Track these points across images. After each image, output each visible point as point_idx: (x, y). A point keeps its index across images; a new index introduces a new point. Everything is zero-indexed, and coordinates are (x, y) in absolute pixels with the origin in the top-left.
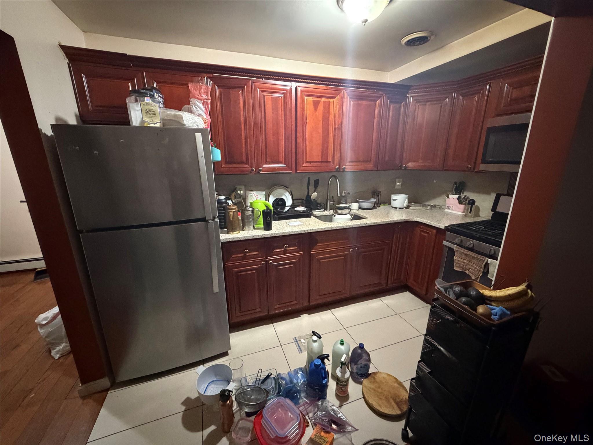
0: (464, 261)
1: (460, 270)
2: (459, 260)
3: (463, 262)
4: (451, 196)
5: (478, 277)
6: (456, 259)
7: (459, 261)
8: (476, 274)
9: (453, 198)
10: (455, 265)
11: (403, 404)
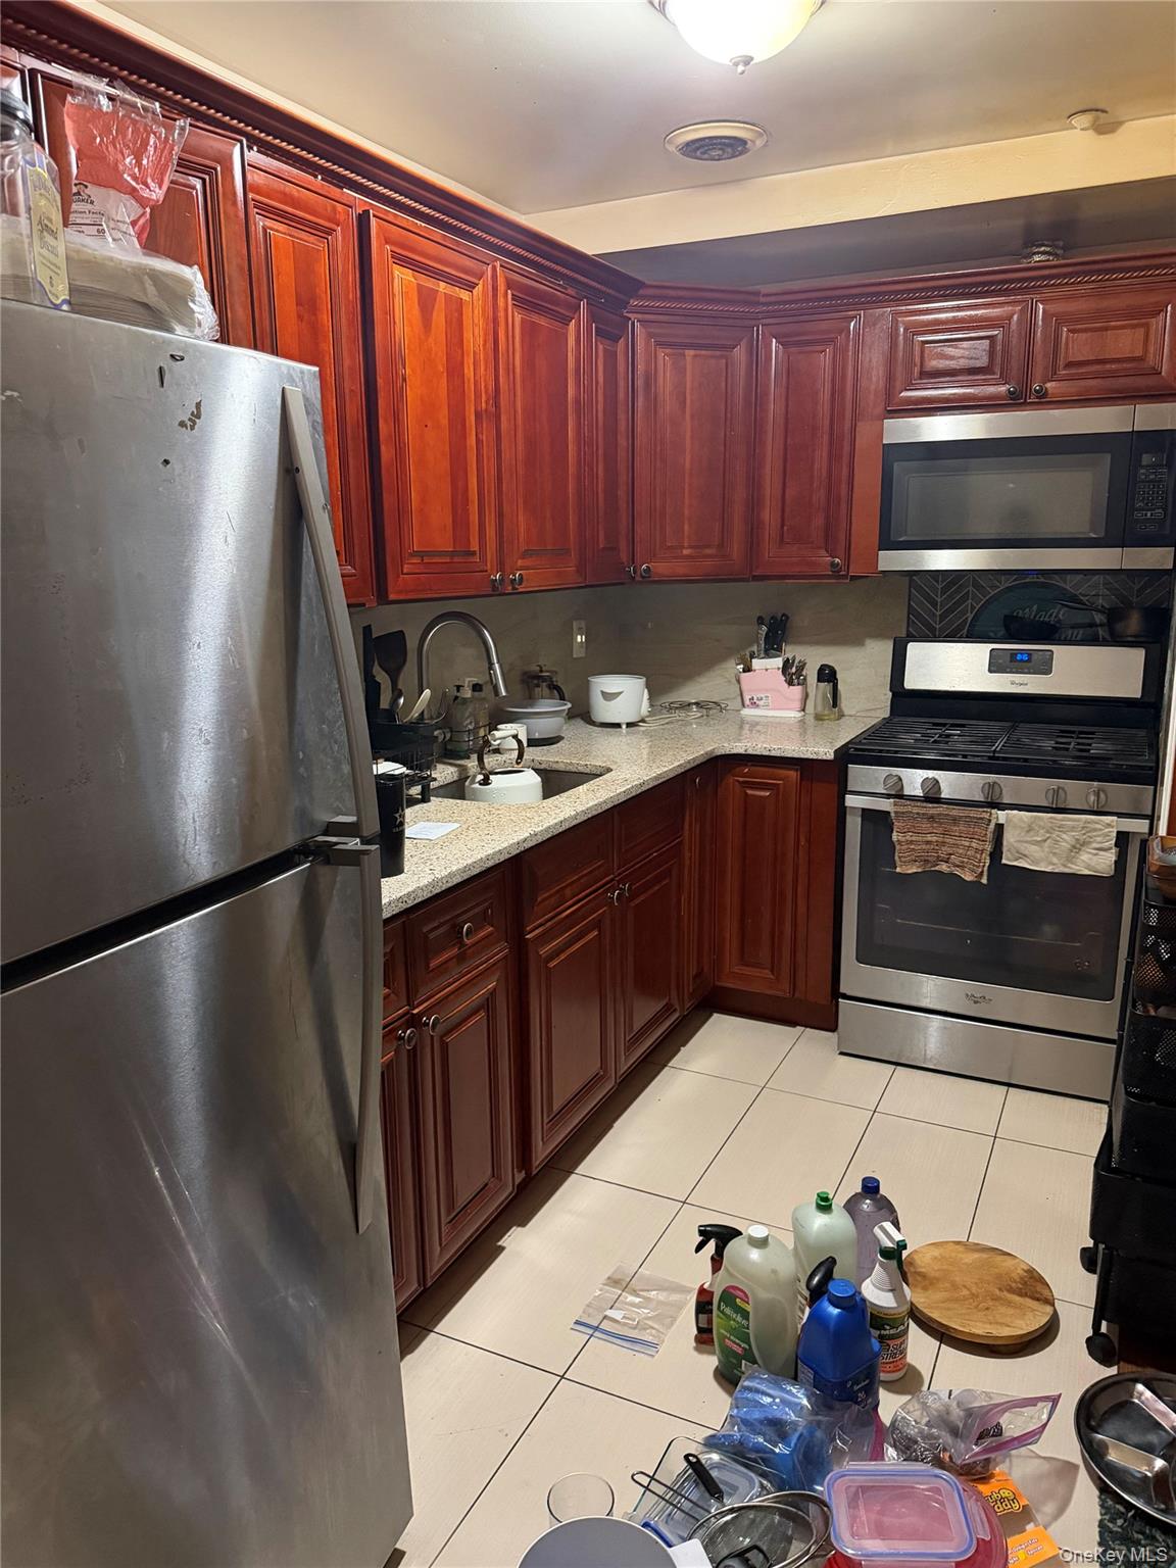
0: (929, 838)
1: (920, 870)
2: (914, 838)
3: (928, 843)
4: (756, 663)
5: (982, 872)
6: (903, 839)
7: (911, 842)
8: (974, 865)
9: (767, 670)
10: (900, 857)
11: (1033, 1286)
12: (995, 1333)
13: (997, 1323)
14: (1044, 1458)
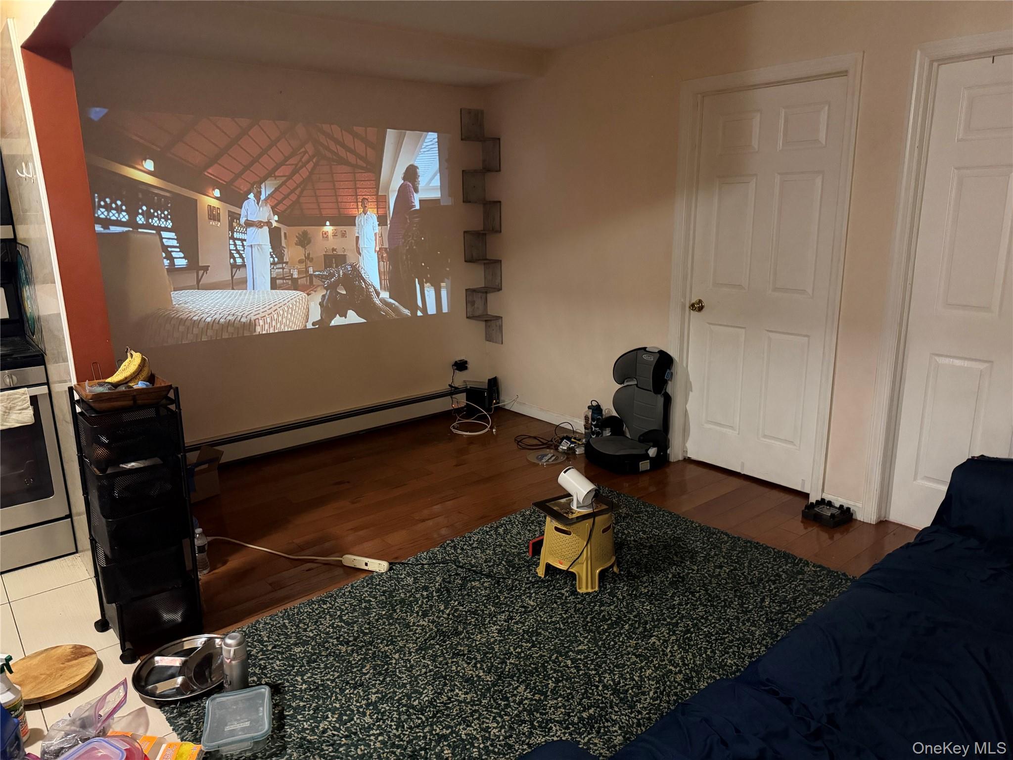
11: (80, 652)
12: (72, 682)
13: (71, 678)
14: (127, 715)
